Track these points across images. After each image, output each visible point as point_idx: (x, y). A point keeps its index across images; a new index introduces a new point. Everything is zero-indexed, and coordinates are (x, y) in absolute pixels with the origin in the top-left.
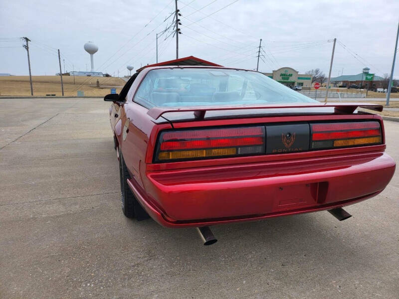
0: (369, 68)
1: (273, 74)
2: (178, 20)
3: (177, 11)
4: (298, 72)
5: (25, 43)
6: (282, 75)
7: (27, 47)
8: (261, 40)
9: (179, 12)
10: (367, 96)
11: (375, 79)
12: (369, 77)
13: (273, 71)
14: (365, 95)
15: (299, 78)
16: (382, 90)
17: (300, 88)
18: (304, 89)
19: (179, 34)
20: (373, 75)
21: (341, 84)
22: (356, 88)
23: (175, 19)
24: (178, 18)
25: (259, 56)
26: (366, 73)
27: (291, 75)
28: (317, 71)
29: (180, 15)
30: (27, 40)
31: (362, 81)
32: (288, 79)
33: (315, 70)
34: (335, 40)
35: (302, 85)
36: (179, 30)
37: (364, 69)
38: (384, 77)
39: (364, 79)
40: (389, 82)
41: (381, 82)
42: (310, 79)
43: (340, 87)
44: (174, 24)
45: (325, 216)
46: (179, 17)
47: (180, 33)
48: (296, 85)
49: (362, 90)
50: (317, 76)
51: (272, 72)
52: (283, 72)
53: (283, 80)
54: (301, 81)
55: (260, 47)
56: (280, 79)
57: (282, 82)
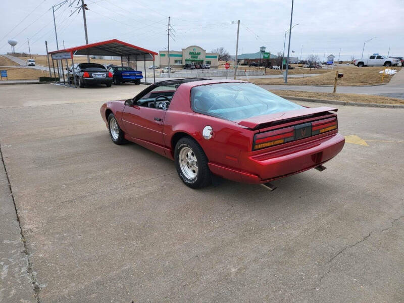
0: (265, 47)
4: (205, 51)
6: (190, 53)
8: (169, 18)
10: (266, 73)
11: (271, 57)
12: (266, 56)
13: (183, 49)
14: (264, 72)
15: (207, 57)
16: (276, 67)
17: (209, 66)
18: (212, 67)
19: (85, 10)
20: (269, 53)
21: (243, 62)
22: (256, 65)
25: (168, 34)
26: (263, 52)
27: (199, 54)
28: (222, 50)
31: (261, 59)
32: (197, 57)
33: (219, 48)
34: (239, 21)
35: (210, 64)
36: (86, 5)
37: (261, 48)
38: (277, 55)
39: (262, 57)
40: (282, 59)
41: (276, 59)
42: (216, 57)
43: (242, 65)
45: (313, 171)
47: (87, 9)
48: (204, 63)
49: (261, 67)
50: (222, 54)
51: (181, 51)
52: (192, 51)
53: (192, 59)
54: (209, 59)
55: (169, 25)
56: (189, 57)
57: (192, 61)
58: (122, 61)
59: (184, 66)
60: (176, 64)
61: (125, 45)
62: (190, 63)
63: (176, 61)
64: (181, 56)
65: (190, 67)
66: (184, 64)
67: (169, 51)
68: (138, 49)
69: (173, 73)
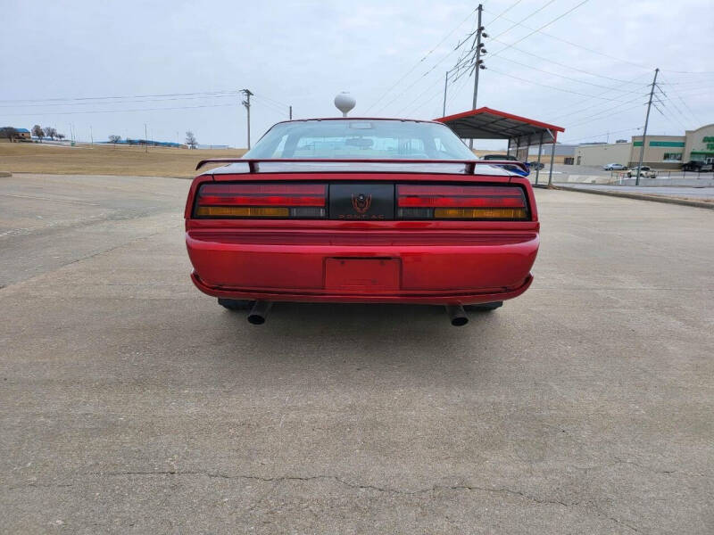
1: (685, 138)
2: (481, 45)
3: (481, 29)
5: (245, 99)
6: (706, 139)
7: (247, 105)
8: (657, 70)
9: (483, 32)
13: (687, 132)
19: (480, 70)
23: (476, 45)
24: (481, 42)
25: (650, 103)
29: (485, 36)
30: (249, 93)
36: (481, 62)
44: (474, 52)
46: (483, 40)
47: (483, 68)
51: (684, 135)
53: (708, 151)
55: (654, 84)
56: (701, 147)
57: (707, 155)
58: (509, 147)
59: (685, 165)
60: (666, 161)
61: (505, 117)
62: (702, 159)
63: (667, 156)
64: (683, 145)
65: (700, 167)
66: (686, 160)
67: (644, 136)
68: (528, 123)
69: (654, 177)
